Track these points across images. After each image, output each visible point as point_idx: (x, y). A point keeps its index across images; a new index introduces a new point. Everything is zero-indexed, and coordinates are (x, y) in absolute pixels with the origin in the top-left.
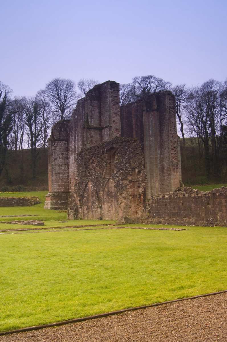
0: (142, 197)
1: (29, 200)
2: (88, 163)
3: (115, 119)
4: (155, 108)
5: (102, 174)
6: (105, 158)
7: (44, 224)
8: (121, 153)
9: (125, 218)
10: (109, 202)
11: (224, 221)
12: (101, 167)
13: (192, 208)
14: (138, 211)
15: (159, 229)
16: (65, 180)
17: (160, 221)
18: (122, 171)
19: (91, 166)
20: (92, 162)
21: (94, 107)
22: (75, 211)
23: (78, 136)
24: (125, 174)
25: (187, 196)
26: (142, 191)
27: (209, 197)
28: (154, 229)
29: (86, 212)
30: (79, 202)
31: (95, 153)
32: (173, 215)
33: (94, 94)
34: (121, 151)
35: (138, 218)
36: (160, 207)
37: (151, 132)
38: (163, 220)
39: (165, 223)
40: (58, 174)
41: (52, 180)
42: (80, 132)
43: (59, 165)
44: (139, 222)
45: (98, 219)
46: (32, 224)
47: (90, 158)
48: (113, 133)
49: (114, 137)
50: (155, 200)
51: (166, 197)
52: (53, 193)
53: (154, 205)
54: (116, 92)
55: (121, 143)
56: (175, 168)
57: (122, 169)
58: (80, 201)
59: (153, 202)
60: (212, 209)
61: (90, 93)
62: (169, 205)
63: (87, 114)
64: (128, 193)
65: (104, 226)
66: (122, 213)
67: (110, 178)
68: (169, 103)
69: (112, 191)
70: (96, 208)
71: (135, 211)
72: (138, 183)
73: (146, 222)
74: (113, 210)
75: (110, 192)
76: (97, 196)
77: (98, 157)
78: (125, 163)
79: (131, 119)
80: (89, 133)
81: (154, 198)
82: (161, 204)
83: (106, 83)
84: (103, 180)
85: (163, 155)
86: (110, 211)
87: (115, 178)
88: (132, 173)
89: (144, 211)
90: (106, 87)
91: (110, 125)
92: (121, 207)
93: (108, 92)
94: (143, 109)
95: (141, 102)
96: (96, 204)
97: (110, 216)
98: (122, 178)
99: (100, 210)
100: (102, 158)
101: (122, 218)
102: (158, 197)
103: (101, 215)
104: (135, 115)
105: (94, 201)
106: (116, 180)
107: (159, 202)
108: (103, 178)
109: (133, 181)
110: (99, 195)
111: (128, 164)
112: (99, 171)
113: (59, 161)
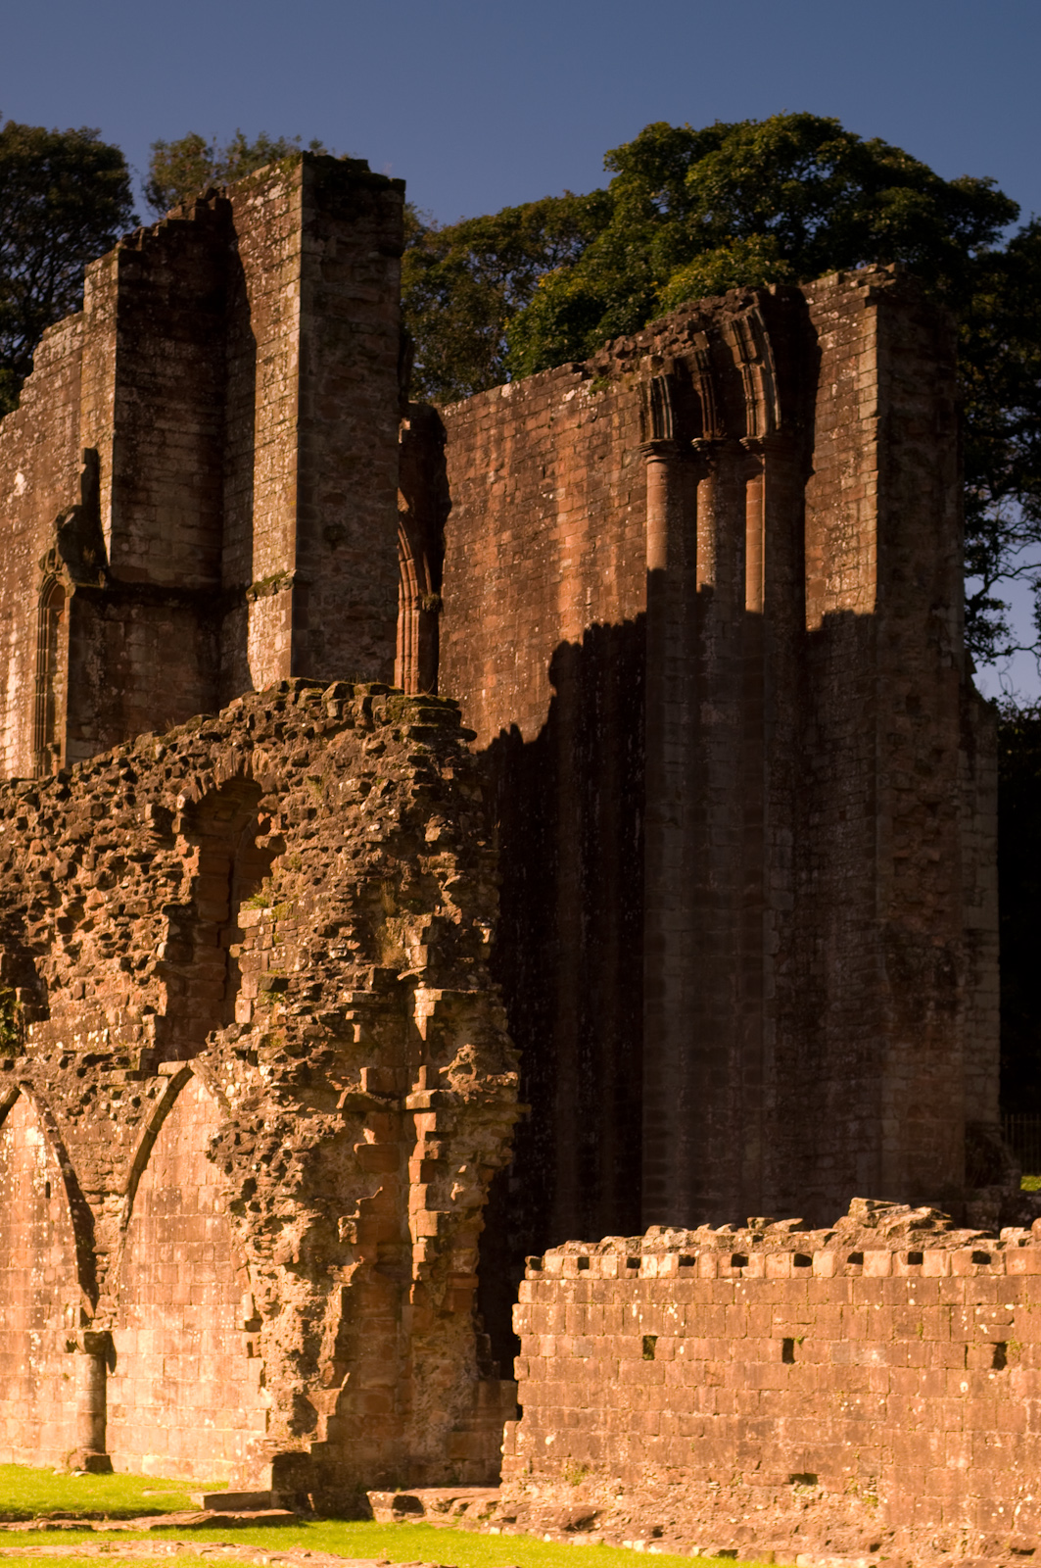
0: (460, 1264)
2: (33, 920)
6: (176, 874)
9: (286, 1463)
10: (169, 1306)
13: (864, 1390)
14: (420, 1402)
17: (592, 1502)
18: (282, 1010)
19: (58, 949)
20: (73, 916)
21: (158, 401)
25: (827, 1273)
26: (468, 1203)
32: (705, 1452)
33: (166, 278)
34: (311, 814)
36: (596, 1370)
37: (710, 654)
45: (71, 1456)
47: (55, 875)
50: (561, 1299)
51: (649, 1269)
54: (373, 261)
56: (920, 1004)
62: (674, 1352)
67: (188, 1072)
69: (196, 1198)
73: (472, 1513)
74: (203, 1380)
75: (185, 1201)
76: (78, 1242)
77: (118, 865)
78: (315, 931)
79: (547, 521)
80: (98, 644)
81: (548, 1282)
82: (611, 1337)
83: (277, 178)
84: (135, 1084)
85: (815, 874)
86: (175, 1384)
87: (230, 1067)
88: (378, 1029)
89: (476, 1399)
90: (277, 212)
91: (292, 574)
92: (260, 1356)
93: (290, 258)
94: (652, 435)
95: (638, 368)
96: (65, 1312)
97: (174, 1441)
98: (278, 1075)
99: (94, 1373)
100: (151, 873)
101: (264, 1457)
102: (583, 1264)
103: (99, 1421)
104: (577, 485)
105: (46, 1283)
106: (238, 1094)
107: (589, 1316)
108: (136, 1066)
109: (387, 1109)
110: (97, 1232)
111: (347, 938)
112: (118, 999)
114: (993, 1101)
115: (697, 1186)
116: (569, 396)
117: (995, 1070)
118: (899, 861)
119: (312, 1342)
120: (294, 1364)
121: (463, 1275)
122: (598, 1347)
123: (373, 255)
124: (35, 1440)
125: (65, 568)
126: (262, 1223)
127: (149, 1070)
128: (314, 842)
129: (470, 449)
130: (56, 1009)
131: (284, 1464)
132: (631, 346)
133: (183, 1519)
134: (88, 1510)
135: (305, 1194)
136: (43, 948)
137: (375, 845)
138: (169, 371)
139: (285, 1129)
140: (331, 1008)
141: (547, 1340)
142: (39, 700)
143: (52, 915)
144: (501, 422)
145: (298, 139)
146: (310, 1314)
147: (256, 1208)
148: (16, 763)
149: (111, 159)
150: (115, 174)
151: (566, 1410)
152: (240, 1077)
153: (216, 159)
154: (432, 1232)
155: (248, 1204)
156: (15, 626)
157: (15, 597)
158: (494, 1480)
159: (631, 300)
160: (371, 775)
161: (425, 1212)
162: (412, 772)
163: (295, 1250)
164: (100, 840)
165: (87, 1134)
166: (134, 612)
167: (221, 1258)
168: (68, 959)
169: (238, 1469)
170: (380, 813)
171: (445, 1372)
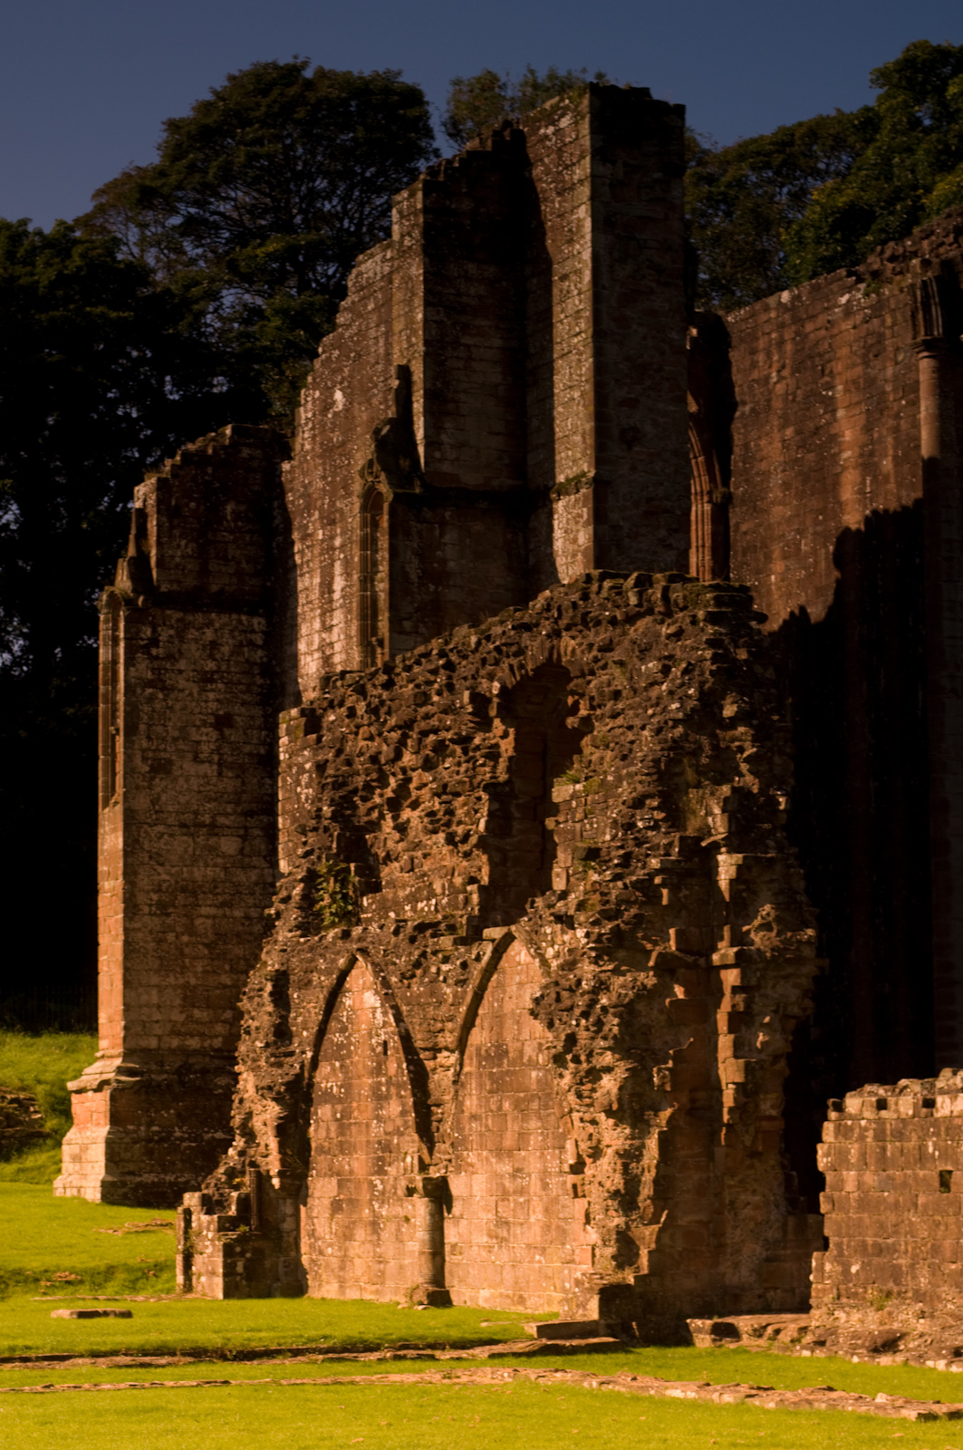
2: (364, 800)
5: (467, 899)
6: (493, 754)
8: (614, 716)
9: (612, 1293)
10: (500, 1152)
12: (464, 838)
14: (733, 1236)
17: (896, 1326)
18: (595, 877)
19: (387, 827)
20: (400, 796)
21: (463, 319)
22: (236, 1222)
30: (273, 1143)
33: (466, 205)
34: (617, 695)
36: (896, 1205)
38: (922, 1315)
39: (927, 1351)
40: (181, 898)
41: (130, 949)
43: (188, 818)
45: (414, 1291)
47: (382, 758)
50: (862, 1138)
52: (133, 1062)
53: (851, 1180)
54: (657, 181)
55: (613, 621)
58: (282, 1130)
59: (842, 1157)
66: (592, 1247)
67: (511, 936)
69: (521, 1052)
70: (399, 1200)
73: (785, 1337)
74: (532, 1219)
75: (511, 1055)
76: (414, 1095)
77: (440, 748)
78: (624, 803)
79: (827, 416)
80: (415, 545)
81: (849, 1123)
82: (909, 1172)
83: (567, 108)
84: (462, 949)
86: (507, 1223)
87: (548, 931)
88: (685, 892)
89: (785, 1232)
90: (568, 140)
91: (592, 474)
92: (584, 1196)
93: (581, 181)
94: (922, 332)
95: (908, 271)
96: (404, 1160)
97: (508, 1275)
98: (593, 937)
99: (432, 1215)
100: (471, 754)
101: (591, 1289)
102: (882, 1105)
103: (438, 1259)
104: (855, 382)
105: (386, 1133)
106: (557, 956)
107: (889, 1154)
108: (463, 932)
109: (694, 966)
110: (432, 1086)
111: (654, 809)
112: (444, 871)
113: (194, 783)
116: (844, 300)
119: (632, 1182)
120: (616, 1203)
121: (771, 1118)
122: (898, 1181)
123: (657, 175)
124: (381, 1278)
125: (383, 477)
126: (582, 1074)
127: (474, 936)
128: (620, 721)
129: (754, 352)
130: (387, 882)
131: (610, 1295)
132: (901, 250)
133: (519, 1347)
134: (430, 1340)
135: (621, 1047)
136: (375, 826)
137: (677, 722)
138: (472, 291)
139: (601, 986)
140: (640, 874)
141: (850, 1177)
142: (363, 598)
143: (381, 795)
144: (782, 326)
145: (584, 71)
146: (629, 1157)
147: (576, 1060)
148: (344, 656)
149: (413, 97)
150: (415, 112)
151: (870, 1240)
152: (558, 940)
153: (509, 93)
154: (739, 1078)
155: (569, 1057)
156: (339, 531)
157: (338, 504)
158: (804, 1307)
159: (898, 207)
160: (670, 657)
161: (733, 1060)
162: (708, 654)
163: (614, 1099)
164: (423, 725)
165: (420, 996)
166: (447, 514)
167: (546, 1107)
168: (397, 836)
169: (567, 1301)
170: (680, 692)
171: (756, 1207)
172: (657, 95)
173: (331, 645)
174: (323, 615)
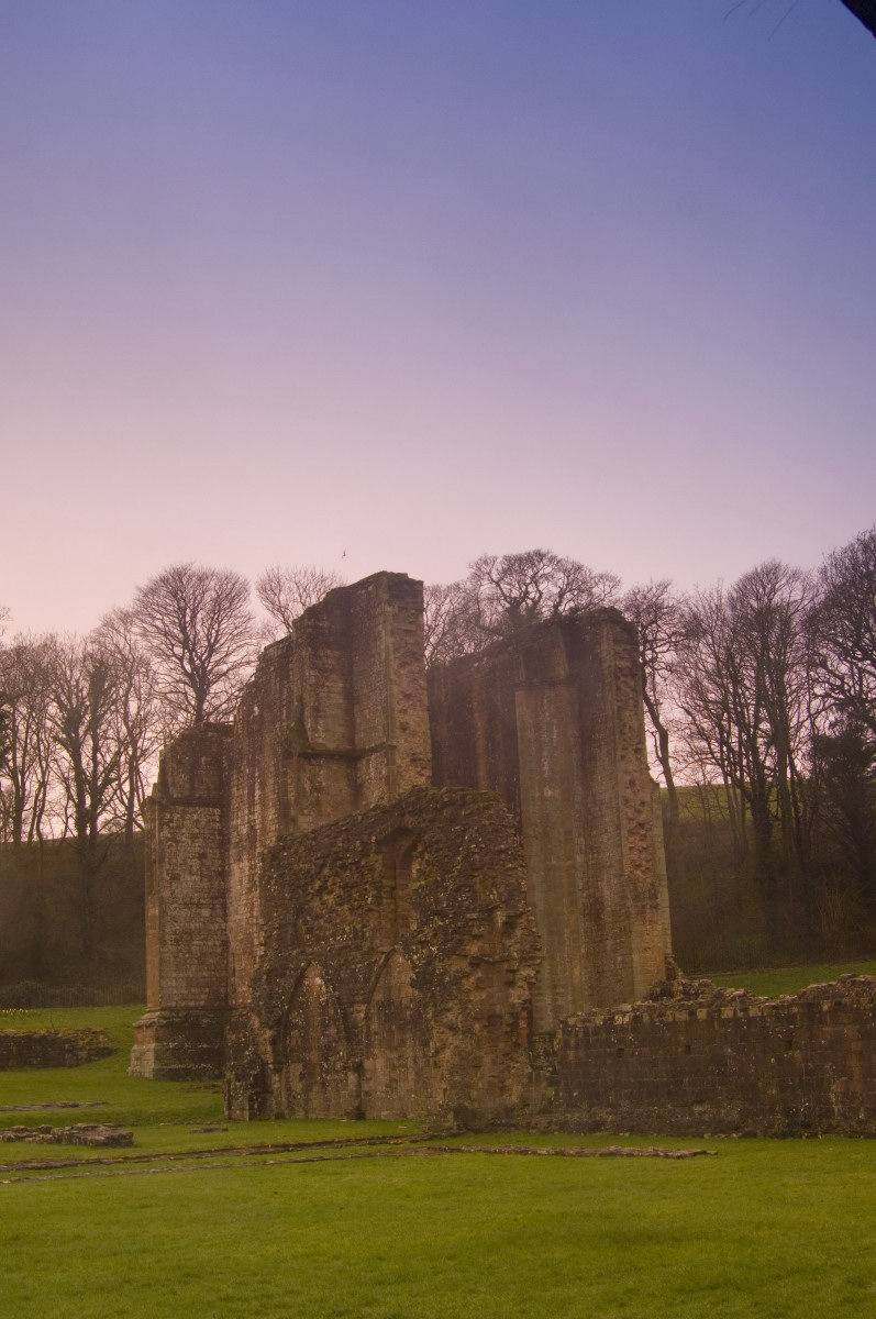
0: (523, 1024)
1: (68, 1041)
2: (303, 891)
3: (407, 717)
4: (562, 672)
5: (364, 933)
6: (371, 870)
7: (133, 1139)
8: (437, 851)
9: (459, 1112)
10: (392, 1049)
11: (856, 1112)
12: (359, 907)
13: (725, 1065)
14: (509, 1082)
15: (601, 1155)
16: (211, 961)
17: (598, 1119)
18: (441, 923)
19: (316, 903)
20: (322, 889)
21: (327, 675)
22: (253, 1086)
23: (263, 786)
24: (452, 934)
25: (705, 1017)
26: (523, 998)
27: (791, 1019)
28: (579, 1154)
29: (298, 1087)
30: (269, 1049)
31: (334, 850)
32: (650, 1095)
33: (326, 624)
34: (437, 842)
35: (509, 1111)
36: (596, 1064)
37: (546, 768)
38: (610, 1113)
39: (618, 1129)
40: (185, 936)
41: (162, 962)
42: (272, 769)
43: (187, 900)
44: (513, 1125)
45: (347, 1114)
46: (85, 1140)
47: (313, 872)
48: (399, 774)
49: (404, 787)
50: (577, 1035)
51: (619, 1020)
52: (166, 1013)
53: (571, 1054)
54: (413, 614)
55: (435, 809)
56: (644, 907)
57: (441, 914)
58: (274, 1042)
59: (566, 1045)
60: (806, 1066)
61: (309, 619)
62: (633, 1054)
63: (300, 699)
64: (466, 1008)
65: (374, 1144)
66: (445, 1090)
67: (394, 950)
68: (613, 652)
69: (401, 1003)
70: (337, 1072)
71: (496, 1080)
72: (505, 966)
74: (410, 1078)
75: (395, 1004)
76: (343, 1024)
77: (344, 867)
78: (451, 890)
79: (469, 716)
81: (570, 1029)
82: (602, 1050)
84: (367, 957)
85: (595, 856)
86: (396, 1081)
87: (414, 948)
88: (482, 929)
89: (531, 1079)
90: (373, 596)
91: (389, 743)
92: (440, 1067)
93: (379, 614)
96: (339, 1054)
97: (397, 1104)
98: (441, 950)
99: (356, 1079)
100: (360, 869)
101: (447, 1109)
102: (586, 1020)
103: (359, 1098)
105: (329, 1042)
106: (420, 959)
107: (591, 1042)
108: (366, 949)
109: (488, 962)
110: (353, 1019)
111: (466, 892)
113: (190, 884)
114: (669, 945)
115: (555, 987)
116: (476, 665)
117: (669, 932)
118: (631, 848)
121: (524, 1028)
122: (596, 1054)
123: (413, 611)
128: (440, 853)
136: (310, 902)
137: (475, 853)
140: (461, 921)
143: (313, 889)
147: (435, 1005)
152: (420, 951)
160: (467, 824)
164: (334, 857)
165: (345, 979)
166: (322, 762)
167: (415, 1027)
168: (321, 907)
171: (518, 1069)
172: (410, 576)
173: (254, 821)
174: (249, 807)
